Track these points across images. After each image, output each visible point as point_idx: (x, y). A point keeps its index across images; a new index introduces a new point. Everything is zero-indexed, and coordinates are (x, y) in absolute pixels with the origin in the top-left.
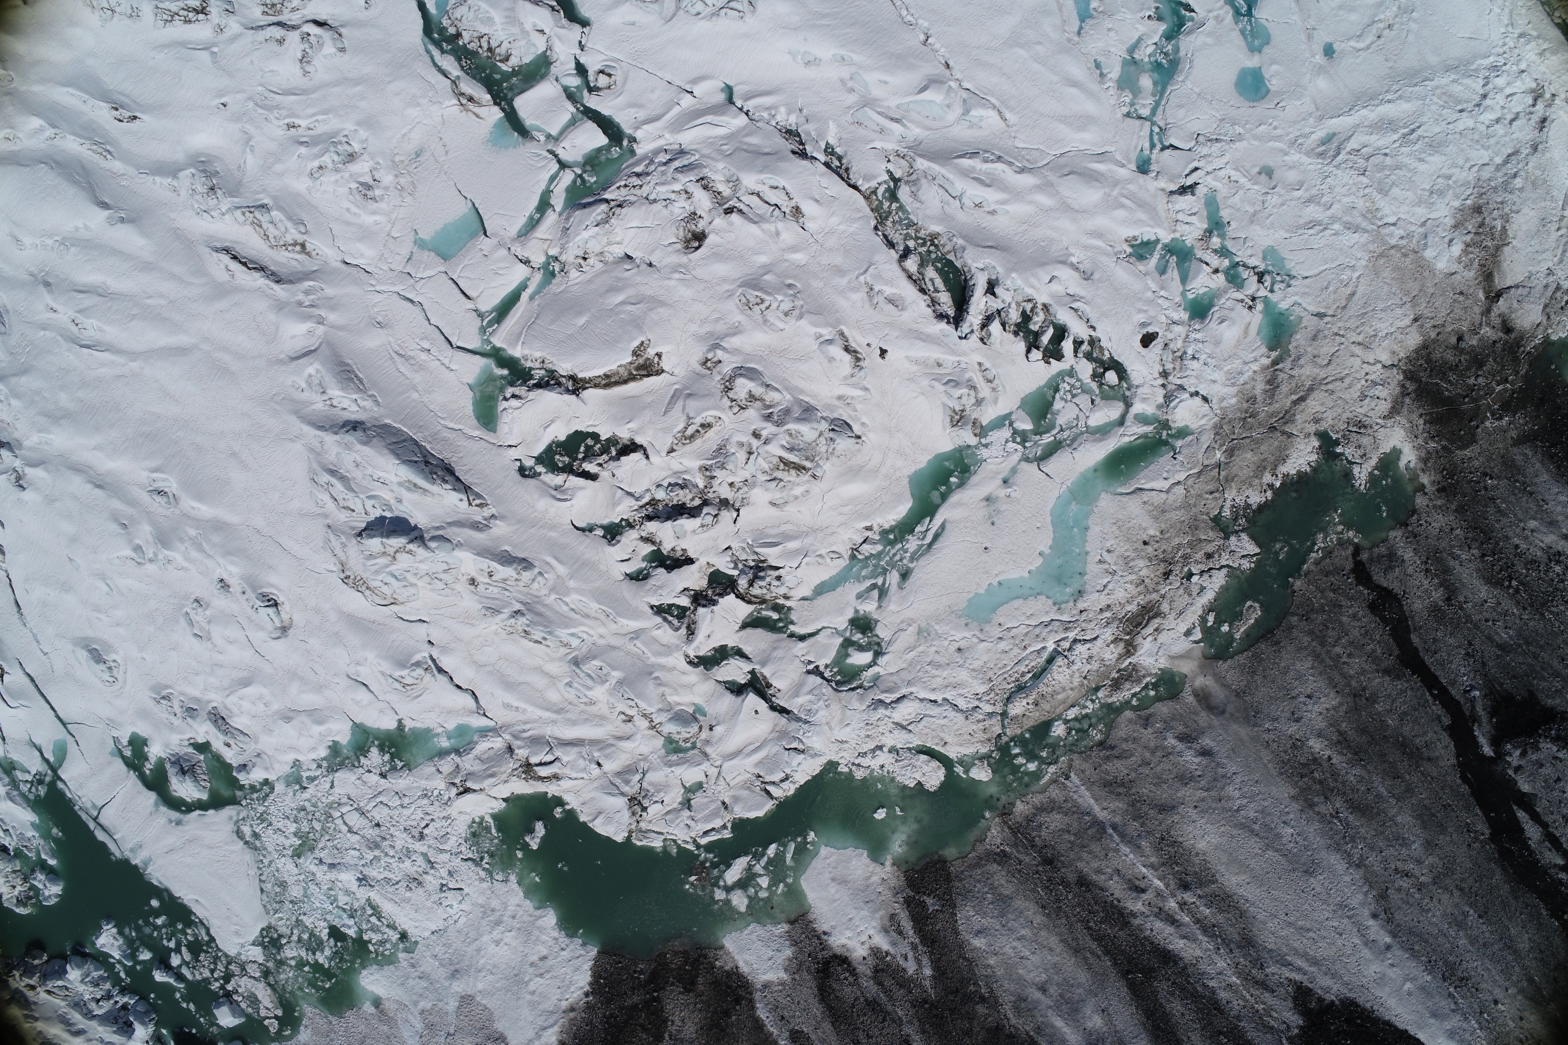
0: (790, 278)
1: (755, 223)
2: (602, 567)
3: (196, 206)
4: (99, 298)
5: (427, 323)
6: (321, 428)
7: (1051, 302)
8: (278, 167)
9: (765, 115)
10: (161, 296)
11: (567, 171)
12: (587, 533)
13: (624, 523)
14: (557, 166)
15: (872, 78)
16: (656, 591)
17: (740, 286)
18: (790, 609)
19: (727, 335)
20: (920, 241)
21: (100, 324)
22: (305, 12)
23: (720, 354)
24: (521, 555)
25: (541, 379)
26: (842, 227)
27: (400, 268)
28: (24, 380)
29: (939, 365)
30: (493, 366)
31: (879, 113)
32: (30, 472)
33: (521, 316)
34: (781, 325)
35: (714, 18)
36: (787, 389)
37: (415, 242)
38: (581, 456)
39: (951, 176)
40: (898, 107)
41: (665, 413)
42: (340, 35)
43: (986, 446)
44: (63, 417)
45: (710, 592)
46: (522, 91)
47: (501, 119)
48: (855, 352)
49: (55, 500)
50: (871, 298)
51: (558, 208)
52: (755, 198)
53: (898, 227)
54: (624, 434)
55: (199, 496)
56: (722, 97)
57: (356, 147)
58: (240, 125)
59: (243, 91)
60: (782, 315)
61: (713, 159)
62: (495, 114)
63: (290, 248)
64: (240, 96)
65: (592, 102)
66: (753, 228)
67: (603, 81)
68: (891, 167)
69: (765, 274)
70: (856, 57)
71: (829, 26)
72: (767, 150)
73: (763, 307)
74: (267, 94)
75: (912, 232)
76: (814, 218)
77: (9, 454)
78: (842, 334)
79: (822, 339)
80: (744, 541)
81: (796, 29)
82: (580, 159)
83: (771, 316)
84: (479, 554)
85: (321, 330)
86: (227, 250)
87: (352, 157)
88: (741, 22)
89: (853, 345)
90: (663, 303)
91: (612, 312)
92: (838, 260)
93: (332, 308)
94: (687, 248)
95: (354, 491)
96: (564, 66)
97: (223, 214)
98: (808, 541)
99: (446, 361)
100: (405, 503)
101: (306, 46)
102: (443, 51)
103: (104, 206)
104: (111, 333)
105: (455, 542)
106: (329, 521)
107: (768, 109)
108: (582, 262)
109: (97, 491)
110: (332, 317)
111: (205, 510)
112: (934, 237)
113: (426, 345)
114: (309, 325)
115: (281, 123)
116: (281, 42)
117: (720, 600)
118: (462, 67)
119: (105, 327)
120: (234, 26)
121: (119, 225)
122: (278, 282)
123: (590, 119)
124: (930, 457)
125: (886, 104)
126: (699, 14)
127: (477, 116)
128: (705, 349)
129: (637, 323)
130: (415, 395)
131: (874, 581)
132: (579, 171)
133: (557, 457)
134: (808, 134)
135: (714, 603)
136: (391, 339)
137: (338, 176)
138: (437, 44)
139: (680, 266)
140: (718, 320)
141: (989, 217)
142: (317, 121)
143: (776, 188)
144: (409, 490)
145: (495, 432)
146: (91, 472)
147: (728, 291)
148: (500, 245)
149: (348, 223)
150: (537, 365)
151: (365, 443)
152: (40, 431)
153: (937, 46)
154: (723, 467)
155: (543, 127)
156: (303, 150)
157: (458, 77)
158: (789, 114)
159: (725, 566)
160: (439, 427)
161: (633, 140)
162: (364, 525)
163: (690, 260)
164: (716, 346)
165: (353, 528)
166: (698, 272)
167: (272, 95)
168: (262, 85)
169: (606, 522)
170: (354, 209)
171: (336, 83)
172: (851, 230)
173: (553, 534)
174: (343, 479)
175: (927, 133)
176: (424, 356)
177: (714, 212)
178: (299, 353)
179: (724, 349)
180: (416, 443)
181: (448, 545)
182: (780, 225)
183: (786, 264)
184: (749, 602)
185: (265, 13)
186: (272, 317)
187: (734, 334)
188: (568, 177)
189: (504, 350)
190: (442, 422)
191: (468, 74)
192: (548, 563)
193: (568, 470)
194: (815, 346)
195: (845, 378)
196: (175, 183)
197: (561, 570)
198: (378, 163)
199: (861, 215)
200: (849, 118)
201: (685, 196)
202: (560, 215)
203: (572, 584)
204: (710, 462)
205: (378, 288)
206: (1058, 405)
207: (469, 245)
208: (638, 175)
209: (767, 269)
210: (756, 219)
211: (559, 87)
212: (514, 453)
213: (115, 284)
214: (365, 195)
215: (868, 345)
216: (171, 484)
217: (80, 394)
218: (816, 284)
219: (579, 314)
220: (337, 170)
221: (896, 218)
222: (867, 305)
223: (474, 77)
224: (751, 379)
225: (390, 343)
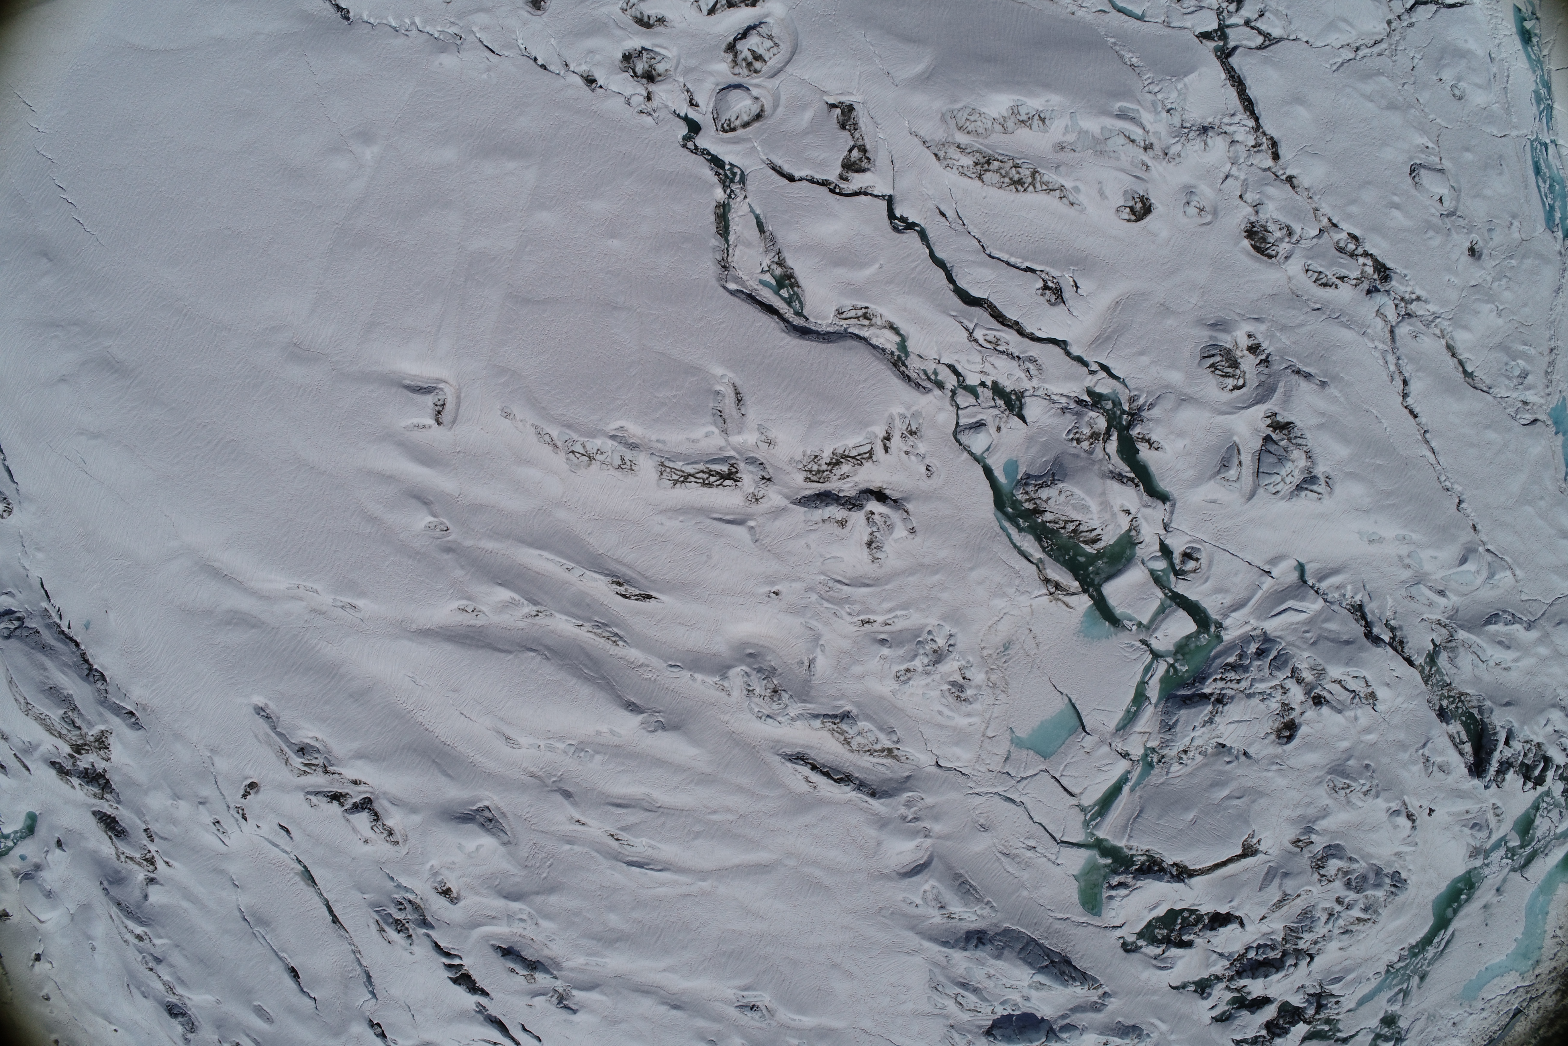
0: (1365, 759)
1: (1340, 712)
2: (1195, 1017)
3: (756, 710)
4: (647, 814)
5: (1031, 822)
6: (945, 944)
7: (1544, 742)
8: (857, 669)
9: (1336, 595)
10: (728, 810)
11: (1161, 661)
12: (1181, 990)
13: (1212, 978)
14: (1151, 656)
15: (1425, 554)
16: (1240, 1031)
17: (1328, 773)
18: (1338, 1020)
19: (1317, 819)
20: (1451, 699)
21: (653, 843)
22: (856, 479)
23: (1314, 837)
24: (1131, 1023)
25: (1143, 864)
26: (1405, 705)
27: (999, 769)
28: (553, 899)
29: (1467, 812)
30: (1097, 856)
31: (1430, 588)
32: (578, 995)
33: (1124, 809)
34: (1360, 804)
35: (1294, 499)
36: (1362, 858)
37: (1012, 741)
38: (1178, 927)
39: (1484, 645)
40: (1442, 579)
41: (1260, 890)
42: (907, 512)
43: (1487, 865)
44: (618, 940)
45: (1281, 1022)
46: (1110, 577)
47: (1090, 607)
48: (1412, 815)
49: (621, 1022)
50: (1426, 767)
51: (1154, 700)
52: (1338, 686)
53: (1435, 689)
54: (1223, 910)
55: (802, 1010)
56: (1296, 575)
57: (941, 642)
58: (802, 620)
59: (800, 579)
60: (1361, 796)
61: (1298, 647)
62: (1084, 602)
63: (876, 754)
64: (798, 586)
65: (1181, 587)
66: (1339, 718)
67: (1191, 565)
68: (1434, 636)
69: (1348, 759)
70: (1415, 537)
71: (1393, 505)
72: (1345, 637)
73: (1348, 791)
74: (831, 583)
75: (1445, 692)
76: (1385, 701)
77: (548, 977)
78: (1405, 804)
79: (1391, 811)
80: (1315, 980)
81: (1367, 511)
82: (1171, 648)
83: (1354, 798)
84: (1102, 1034)
85: (928, 842)
86: (800, 758)
87: (938, 657)
88: (1318, 503)
89: (1410, 809)
90: (1261, 794)
91: (1219, 806)
92: (1402, 736)
93: (936, 818)
94: (1279, 737)
95: (988, 1001)
96: (1148, 547)
97: (793, 719)
98: (1361, 970)
99: (1053, 857)
100: (1033, 1001)
101: (875, 529)
102: (1020, 530)
103: (633, 708)
104: (667, 851)
105: (1080, 1027)
106: (951, 1022)
107: (1338, 588)
108: (1183, 756)
109: (674, 1012)
110: (937, 828)
111: (808, 1021)
112: (1461, 694)
113: (1032, 843)
114: (918, 841)
115: (855, 619)
116: (842, 523)
117: (1292, 1029)
118: (1044, 548)
119: (659, 845)
120: (774, 497)
121: (660, 732)
122: (873, 795)
123: (1179, 605)
124: (1448, 882)
125: (1433, 577)
126: (1278, 492)
127: (1067, 605)
128: (1298, 832)
129: (1244, 817)
130: (1025, 893)
131: (1400, 987)
132: (1171, 661)
133: (1157, 931)
134: (1373, 613)
135: (1286, 1032)
136: (995, 840)
137: (929, 680)
138: (1012, 519)
139: (1276, 756)
140: (1309, 804)
141: (1505, 673)
142: (896, 617)
143: (1356, 677)
144: (1037, 989)
145: (1100, 916)
146: (662, 992)
147: (1317, 777)
148: (1102, 741)
149: (941, 727)
150: (1140, 852)
151: (998, 957)
152: (589, 955)
153: (1469, 511)
154: (1310, 930)
155: (1135, 616)
156: (886, 651)
157: (1040, 560)
158: (1356, 594)
159: (1297, 1001)
160: (1051, 920)
161: (1219, 625)
162: (990, 1023)
163: (1285, 751)
164: (1309, 830)
165: (980, 1027)
166: (1293, 762)
167: (839, 586)
168: (824, 573)
169: (1197, 979)
170: (947, 712)
171: (911, 571)
172: (1412, 706)
173: (1155, 998)
174: (975, 991)
175: (1462, 599)
176: (1029, 854)
177: (1306, 705)
178: (908, 869)
179: (1317, 833)
180: (1037, 944)
181: (1077, 1032)
182: (1359, 712)
183: (1362, 745)
184: (1309, 1023)
185: (807, 479)
186: (871, 832)
187: (1324, 817)
188: (1161, 668)
189: (1107, 840)
190: (1052, 914)
191: (1050, 556)
192: (1152, 1024)
193: (1168, 942)
194: (1384, 816)
195: (1404, 839)
196: (726, 684)
197: (1163, 1027)
198: (968, 662)
199: (1418, 691)
200: (1403, 592)
201: (1281, 691)
202: (1156, 706)
203: (1173, 1037)
204: (1295, 925)
205: (976, 791)
206: (1537, 822)
207: (1067, 742)
208: (1233, 667)
209: (1349, 754)
210: (1339, 707)
211: (1146, 571)
212: (1118, 933)
213: (662, 797)
214: (958, 697)
215: (1421, 807)
216: (764, 998)
217: (636, 915)
218: (1385, 760)
219: (1187, 809)
220: (928, 674)
221: (1434, 681)
222: (1423, 775)
223: (1057, 560)
224: (1341, 858)
225: (994, 844)
